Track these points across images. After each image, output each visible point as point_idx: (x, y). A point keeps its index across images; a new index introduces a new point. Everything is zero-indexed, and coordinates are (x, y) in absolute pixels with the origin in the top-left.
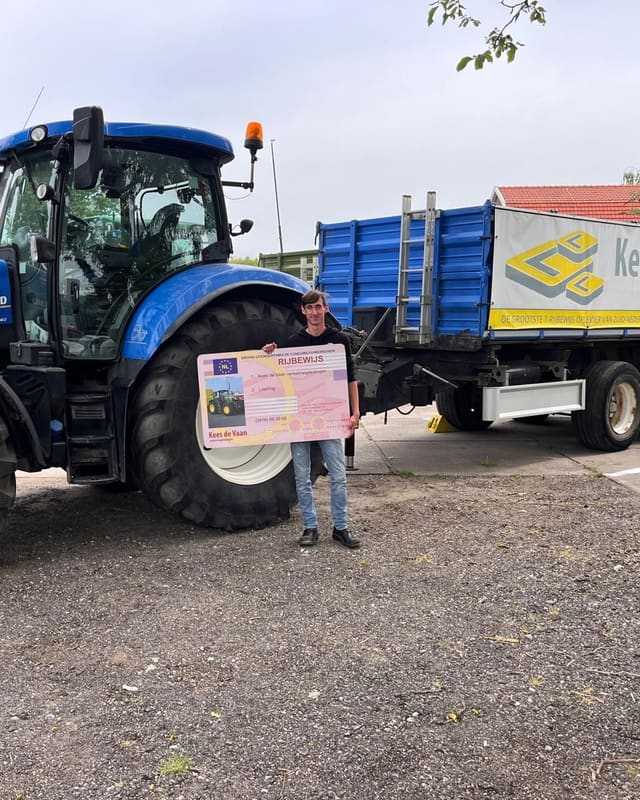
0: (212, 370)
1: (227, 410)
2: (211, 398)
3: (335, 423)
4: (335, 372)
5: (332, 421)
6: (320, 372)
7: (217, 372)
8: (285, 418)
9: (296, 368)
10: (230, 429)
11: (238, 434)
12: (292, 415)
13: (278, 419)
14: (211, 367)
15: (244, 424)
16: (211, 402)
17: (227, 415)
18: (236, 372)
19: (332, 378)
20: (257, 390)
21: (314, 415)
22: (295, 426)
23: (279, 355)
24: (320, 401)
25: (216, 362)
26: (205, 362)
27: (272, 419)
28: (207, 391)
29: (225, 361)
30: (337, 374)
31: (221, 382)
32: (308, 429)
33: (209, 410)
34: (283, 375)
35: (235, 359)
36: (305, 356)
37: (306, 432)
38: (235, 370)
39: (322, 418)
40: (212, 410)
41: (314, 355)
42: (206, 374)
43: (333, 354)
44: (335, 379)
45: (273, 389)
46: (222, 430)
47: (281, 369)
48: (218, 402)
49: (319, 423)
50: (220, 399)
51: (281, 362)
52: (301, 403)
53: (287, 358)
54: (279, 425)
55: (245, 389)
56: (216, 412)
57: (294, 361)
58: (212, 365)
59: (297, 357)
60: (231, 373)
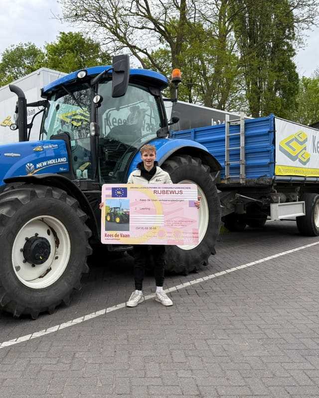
1: (118, 220)
2: (109, 211)
3: (188, 235)
4: (190, 201)
5: (186, 233)
6: (180, 201)
7: (114, 195)
9: (165, 197)
10: (119, 233)
11: (124, 236)
12: (160, 227)
14: (110, 192)
15: (129, 230)
16: (108, 214)
17: (118, 223)
18: (126, 197)
19: (188, 206)
20: (138, 209)
21: (175, 228)
22: (161, 234)
23: (155, 188)
25: (114, 190)
26: (107, 189)
27: (147, 228)
28: (106, 207)
29: (119, 189)
30: (191, 203)
31: (116, 202)
32: (170, 237)
33: (106, 219)
34: (156, 200)
35: (126, 188)
36: (171, 190)
37: (169, 238)
38: (125, 195)
39: (180, 230)
40: (109, 219)
41: (177, 190)
42: (107, 196)
43: (189, 190)
44: (190, 207)
45: (149, 209)
46: (114, 233)
47: (156, 197)
48: (113, 214)
49: (177, 234)
50: (114, 213)
51: (155, 192)
52: (167, 219)
53: (159, 190)
55: (130, 208)
56: (111, 221)
57: (163, 192)
58: (111, 191)
59: (165, 190)
60: (122, 197)
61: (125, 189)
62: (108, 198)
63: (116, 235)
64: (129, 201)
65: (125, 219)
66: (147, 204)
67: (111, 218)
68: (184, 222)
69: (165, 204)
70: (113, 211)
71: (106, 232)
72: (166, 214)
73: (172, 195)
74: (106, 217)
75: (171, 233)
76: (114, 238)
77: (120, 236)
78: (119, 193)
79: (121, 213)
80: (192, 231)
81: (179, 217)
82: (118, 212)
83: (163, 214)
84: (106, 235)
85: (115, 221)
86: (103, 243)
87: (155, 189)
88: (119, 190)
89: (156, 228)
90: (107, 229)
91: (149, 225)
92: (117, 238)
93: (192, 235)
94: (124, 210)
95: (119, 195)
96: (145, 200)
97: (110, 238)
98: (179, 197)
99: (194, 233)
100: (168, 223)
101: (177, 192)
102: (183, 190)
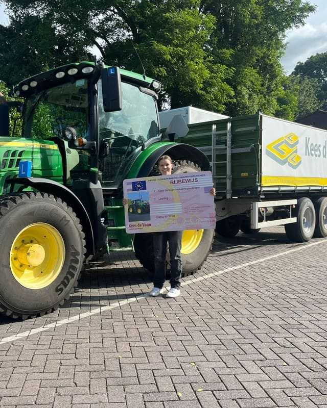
61: (144, 182)
63: (139, 225)
64: (148, 193)
65: (146, 210)
66: (165, 194)
70: (135, 203)
71: (130, 223)
72: (183, 201)
75: (189, 219)
77: (142, 226)
78: (139, 186)
79: (142, 204)
80: (209, 216)
81: (196, 203)
82: (139, 204)
83: (181, 202)
84: (129, 226)
86: (128, 233)
87: (172, 180)
88: (138, 184)
89: (174, 216)
91: (168, 213)
92: (140, 227)
93: (209, 219)
94: (145, 202)
96: (163, 191)
97: (133, 228)
98: (194, 185)
99: (211, 217)
100: (186, 210)
101: (192, 181)
102: (198, 178)
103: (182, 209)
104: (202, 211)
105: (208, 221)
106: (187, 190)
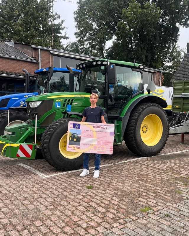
0: (73, 126)
1: (75, 140)
3: (108, 149)
4: (110, 132)
6: (106, 132)
7: (74, 127)
8: (92, 145)
9: (98, 130)
11: (77, 148)
12: (95, 144)
13: (90, 145)
14: (72, 126)
15: (80, 145)
16: (70, 136)
17: (75, 141)
18: (80, 128)
20: (85, 135)
21: (102, 145)
22: (95, 148)
23: (94, 125)
24: (104, 141)
25: (74, 124)
26: (71, 124)
27: (88, 145)
28: (70, 133)
30: (111, 134)
31: (75, 131)
34: (94, 131)
36: (102, 126)
37: (99, 151)
38: (79, 128)
39: (104, 147)
40: (71, 139)
41: (104, 127)
42: (71, 127)
43: (111, 127)
44: (110, 135)
45: (90, 135)
46: (72, 146)
47: (94, 129)
48: (73, 137)
49: (103, 148)
50: (73, 136)
51: (94, 127)
52: (98, 141)
53: (96, 126)
54: (90, 147)
55: (81, 134)
56: (71, 140)
57: (98, 127)
59: (99, 126)
60: (78, 128)
61: (79, 125)
62: (71, 129)
63: (74, 147)
64: (81, 131)
65: (78, 140)
66: (90, 133)
67: (72, 139)
68: (106, 143)
69: (98, 133)
70: (73, 135)
72: (98, 138)
73: (102, 129)
74: (70, 138)
75: (100, 148)
76: (73, 148)
77: (75, 148)
78: (76, 126)
80: (110, 148)
81: (105, 140)
82: (75, 136)
83: (97, 138)
85: (74, 140)
88: (76, 125)
90: (69, 144)
91: (89, 143)
92: (74, 149)
93: (110, 149)
94: (78, 135)
95: (77, 127)
96: (89, 131)
97: (70, 148)
98: (105, 130)
99: (111, 149)
100: (99, 143)
101: (104, 128)
102: (107, 126)
103: (97, 142)
104: (107, 145)
105: (109, 150)
106: (101, 132)
